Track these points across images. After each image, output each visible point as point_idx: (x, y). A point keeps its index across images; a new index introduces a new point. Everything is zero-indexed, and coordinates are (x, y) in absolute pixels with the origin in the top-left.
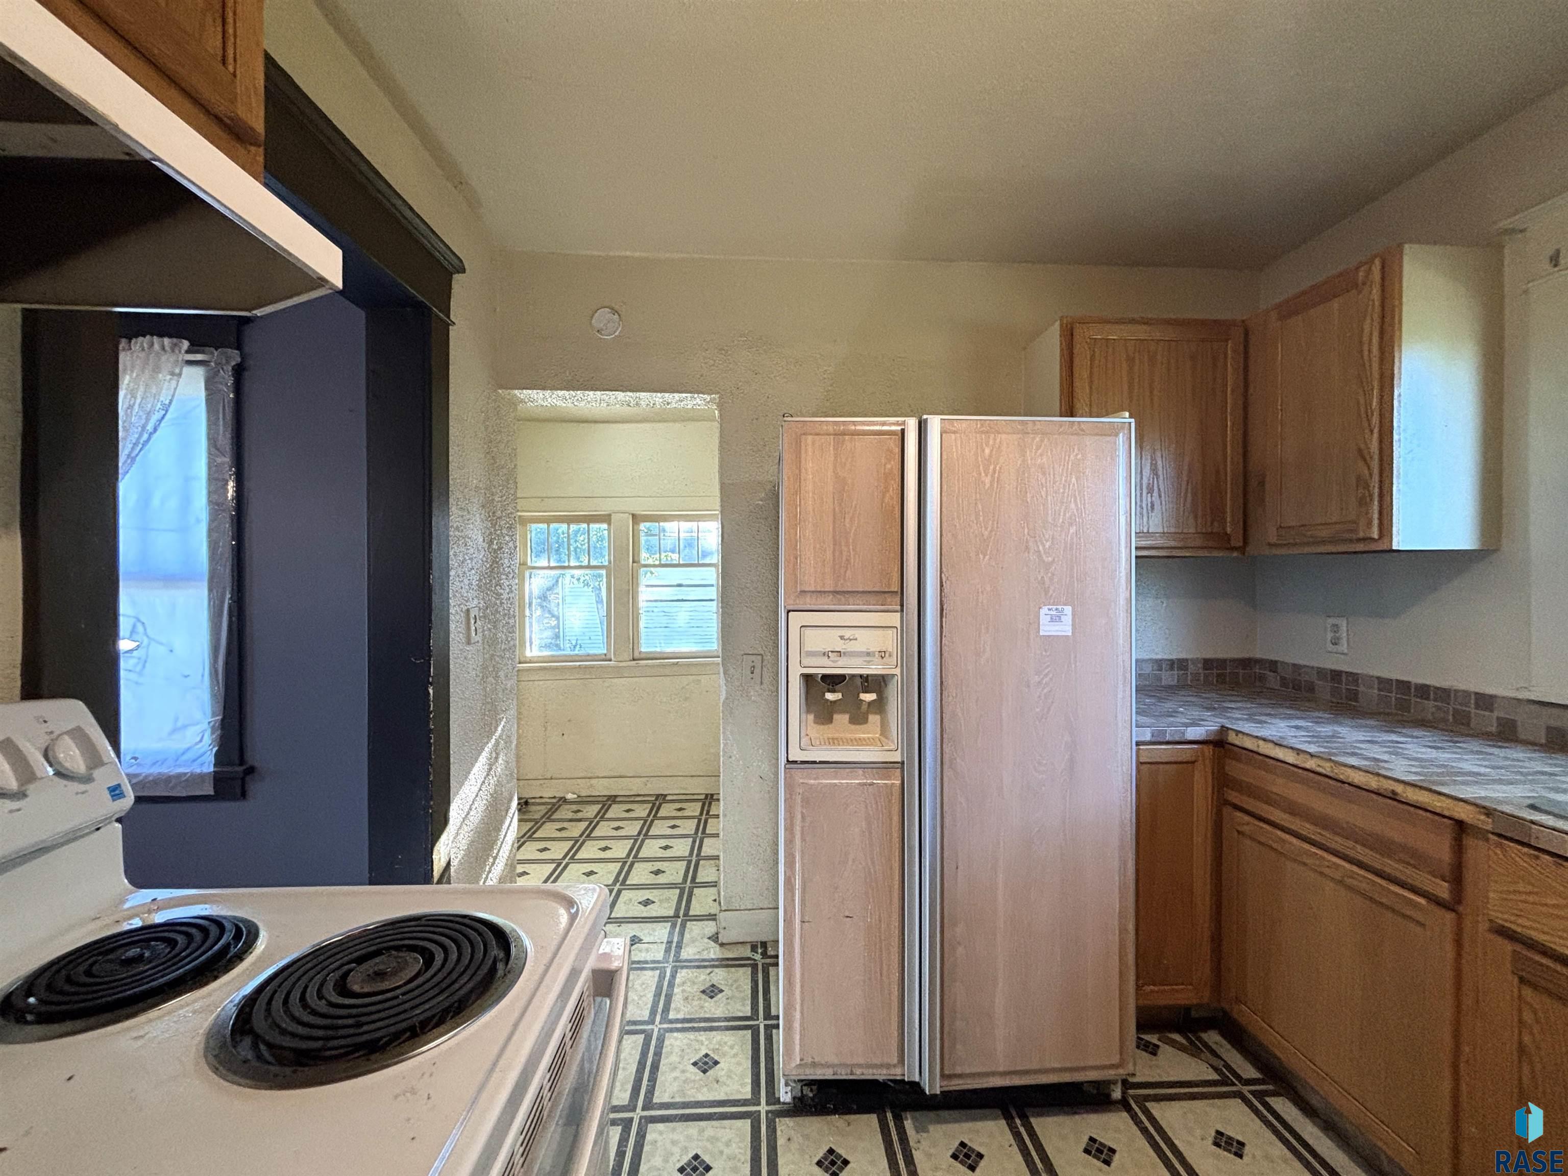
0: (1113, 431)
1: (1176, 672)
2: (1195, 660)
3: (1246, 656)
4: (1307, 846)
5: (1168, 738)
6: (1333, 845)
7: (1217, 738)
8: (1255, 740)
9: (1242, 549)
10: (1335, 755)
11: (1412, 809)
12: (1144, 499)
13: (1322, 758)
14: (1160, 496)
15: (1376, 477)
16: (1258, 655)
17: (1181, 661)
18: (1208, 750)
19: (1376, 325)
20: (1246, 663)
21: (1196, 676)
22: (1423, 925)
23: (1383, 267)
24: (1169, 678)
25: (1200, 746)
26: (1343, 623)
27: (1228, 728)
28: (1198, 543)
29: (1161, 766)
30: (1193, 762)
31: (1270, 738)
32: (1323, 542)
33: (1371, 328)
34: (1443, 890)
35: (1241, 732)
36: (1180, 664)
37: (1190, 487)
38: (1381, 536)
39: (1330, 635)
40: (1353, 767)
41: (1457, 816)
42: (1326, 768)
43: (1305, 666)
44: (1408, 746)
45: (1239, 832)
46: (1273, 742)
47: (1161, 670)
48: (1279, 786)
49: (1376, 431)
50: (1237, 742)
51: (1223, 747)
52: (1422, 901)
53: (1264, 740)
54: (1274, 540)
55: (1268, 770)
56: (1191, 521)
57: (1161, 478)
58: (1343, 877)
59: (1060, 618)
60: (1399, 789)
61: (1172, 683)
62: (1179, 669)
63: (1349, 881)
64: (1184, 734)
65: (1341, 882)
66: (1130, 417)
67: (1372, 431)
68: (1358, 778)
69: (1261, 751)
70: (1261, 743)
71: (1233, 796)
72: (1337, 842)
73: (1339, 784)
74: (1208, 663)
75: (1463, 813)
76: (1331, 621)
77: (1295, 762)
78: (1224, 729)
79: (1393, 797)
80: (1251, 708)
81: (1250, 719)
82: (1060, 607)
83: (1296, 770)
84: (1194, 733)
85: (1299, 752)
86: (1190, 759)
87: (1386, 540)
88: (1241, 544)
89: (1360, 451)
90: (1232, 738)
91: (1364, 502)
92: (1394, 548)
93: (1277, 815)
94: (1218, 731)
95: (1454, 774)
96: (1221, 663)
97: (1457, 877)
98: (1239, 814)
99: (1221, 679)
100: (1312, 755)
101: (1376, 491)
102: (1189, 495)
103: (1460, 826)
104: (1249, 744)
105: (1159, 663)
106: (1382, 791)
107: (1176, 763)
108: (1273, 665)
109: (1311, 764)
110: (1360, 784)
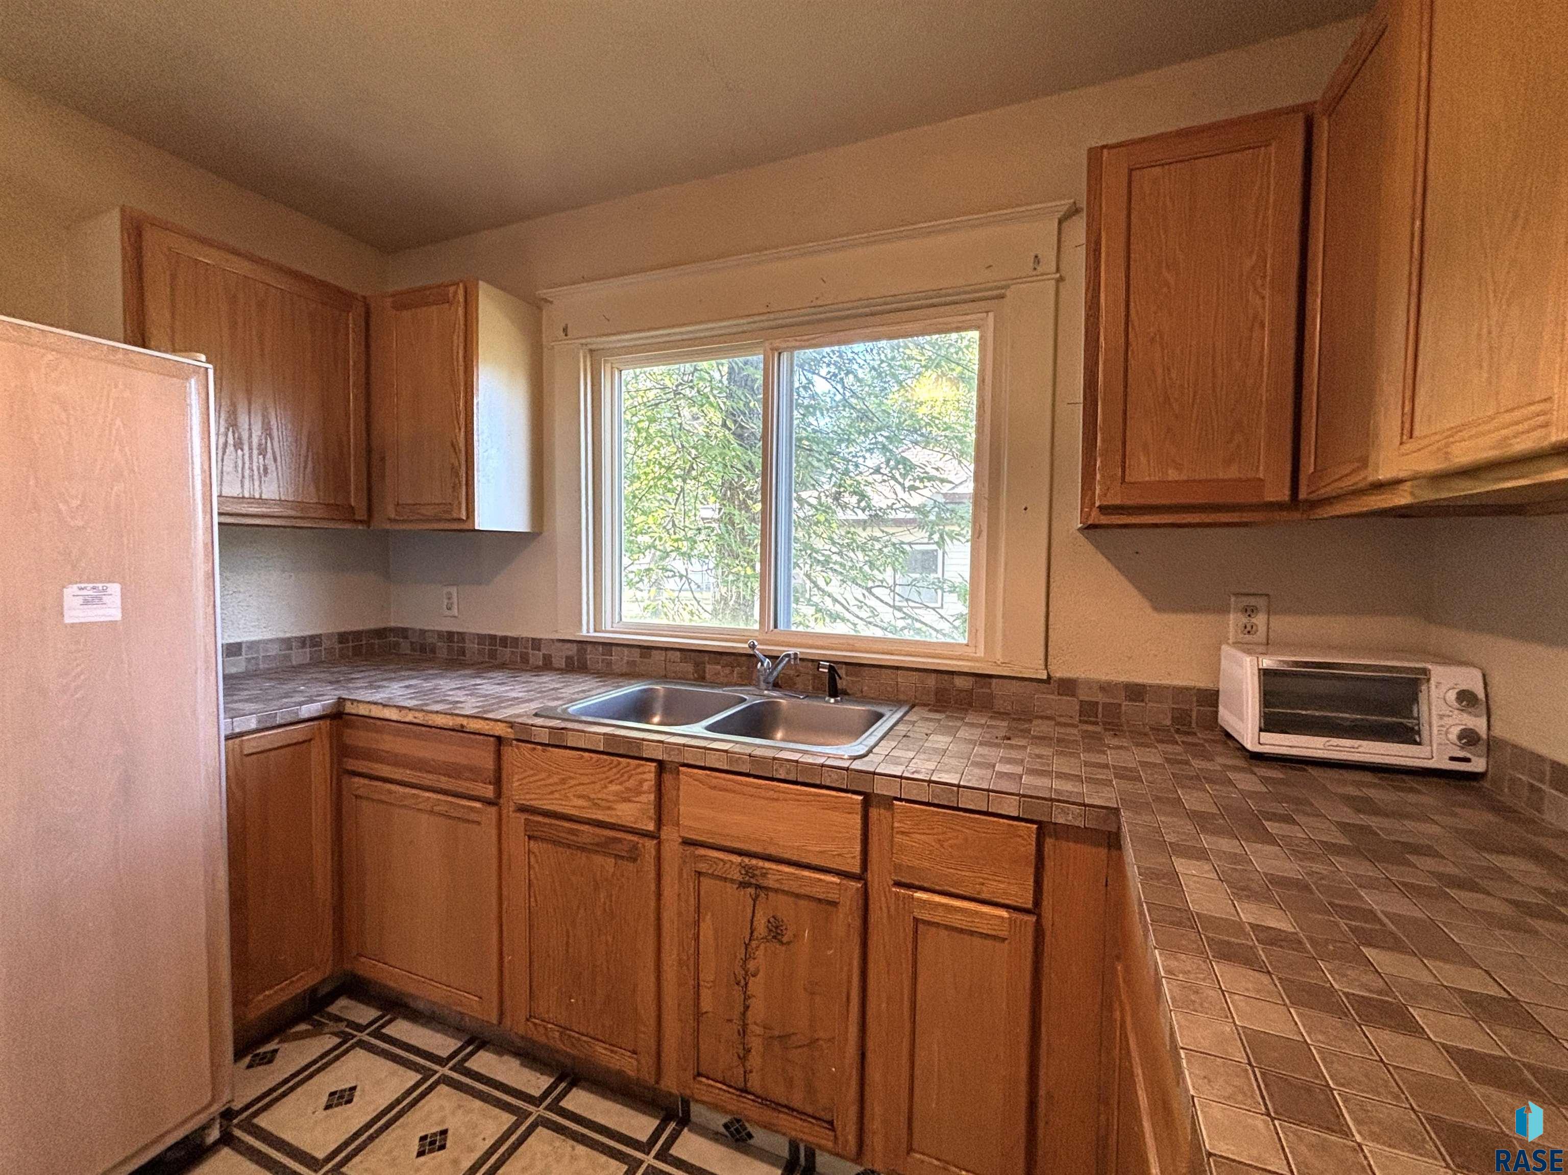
0: (183, 374)
1: (308, 650)
2: (330, 636)
3: (381, 625)
4: (408, 790)
5: (279, 721)
6: (427, 783)
7: (334, 711)
8: (366, 706)
9: (367, 522)
10: (427, 705)
11: (472, 736)
12: (255, 459)
13: (416, 710)
14: (275, 460)
15: (463, 468)
16: (393, 624)
17: (312, 637)
18: (325, 724)
19: (462, 339)
20: (381, 633)
21: (330, 651)
22: (479, 823)
23: (466, 292)
24: (299, 657)
25: (316, 723)
26: (454, 590)
27: (344, 699)
28: (320, 513)
29: (273, 753)
30: (310, 740)
31: (380, 701)
32: (428, 520)
33: (458, 340)
34: (489, 791)
35: (355, 700)
36: (313, 641)
37: (310, 454)
38: (468, 517)
39: (446, 601)
40: (437, 712)
41: (497, 734)
42: (420, 718)
43: (428, 631)
44: (484, 686)
45: (357, 797)
46: (381, 704)
47: (291, 649)
48: (388, 743)
49: (463, 430)
50: (353, 711)
51: (341, 718)
52: (478, 805)
53: (375, 703)
54: (393, 516)
55: (378, 731)
56: (312, 489)
57: (276, 439)
58: (432, 807)
59: (101, 599)
60: (465, 722)
61: (304, 662)
62: (313, 646)
63: (436, 809)
64: (297, 713)
65: (431, 812)
66: (208, 361)
67: (460, 429)
68: (440, 720)
69: (373, 714)
70: (373, 707)
71: (352, 764)
72: (428, 779)
73: (428, 729)
74: (343, 637)
75: (500, 730)
76: (446, 590)
77: (399, 719)
78: (341, 701)
79: (461, 730)
80: (375, 675)
81: (371, 686)
82: (100, 586)
83: (399, 725)
84: (309, 710)
85: (401, 708)
86: (304, 738)
87: (470, 521)
88: (365, 518)
89: (453, 445)
90: (349, 708)
91: (455, 488)
92: (477, 528)
93: (385, 770)
94: (334, 704)
95: (501, 701)
96: (357, 635)
97: (498, 782)
98: (356, 779)
99: (357, 651)
100: (410, 709)
101: (464, 479)
102: (310, 463)
103: (499, 739)
104: (363, 710)
105: (287, 643)
106: (456, 727)
107: (289, 745)
108: (403, 632)
109: (410, 717)
110: (442, 726)
